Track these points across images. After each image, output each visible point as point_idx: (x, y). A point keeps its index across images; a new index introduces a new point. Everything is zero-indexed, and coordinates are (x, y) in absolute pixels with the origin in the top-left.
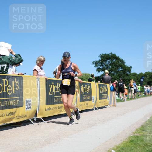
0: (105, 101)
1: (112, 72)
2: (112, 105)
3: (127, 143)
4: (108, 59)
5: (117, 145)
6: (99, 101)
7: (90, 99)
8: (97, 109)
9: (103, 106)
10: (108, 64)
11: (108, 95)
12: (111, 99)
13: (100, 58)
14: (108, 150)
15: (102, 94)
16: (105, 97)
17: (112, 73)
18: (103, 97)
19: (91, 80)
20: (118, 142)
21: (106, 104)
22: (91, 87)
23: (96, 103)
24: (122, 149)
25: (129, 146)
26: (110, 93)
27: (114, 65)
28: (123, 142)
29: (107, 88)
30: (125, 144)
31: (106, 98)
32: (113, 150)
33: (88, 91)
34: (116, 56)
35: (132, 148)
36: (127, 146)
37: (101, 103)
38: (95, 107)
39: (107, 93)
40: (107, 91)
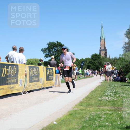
0: (51, 82)
1: (58, 57)
2: (57, 85)
3: (67, 116)
4: (54, 47)
5: (59, 117)
6: (46, 82)
7: (38, 81)
8: (44, 89)
9: (50, 86)
10: (55, 51)
11: (54, 77)
12: (56, 80)
13: (48, 46)
14: (51, 122)
15: (49, 76)
16: (52, 78)
17: (58, 59)
18: (49, 79)
19: (40, 64)
20: (60, 115)
21: (52, 84)
22: (39, 70)
23: (43, 84)
24: (63, 121)
25: (68, 118)
26: (56, 75)
27: (60, 52)
28: (64, 115)
29: (53, 71)
30: (65, 117)
31: (52, 80)
32: (55, 122)
33: (36, 74)
34: (62, 44)
35: (71, 120)
36: (67, 118)
37: (48, 84)
38: (43, 87)
39: (53, 75)
40: (53, 74)
